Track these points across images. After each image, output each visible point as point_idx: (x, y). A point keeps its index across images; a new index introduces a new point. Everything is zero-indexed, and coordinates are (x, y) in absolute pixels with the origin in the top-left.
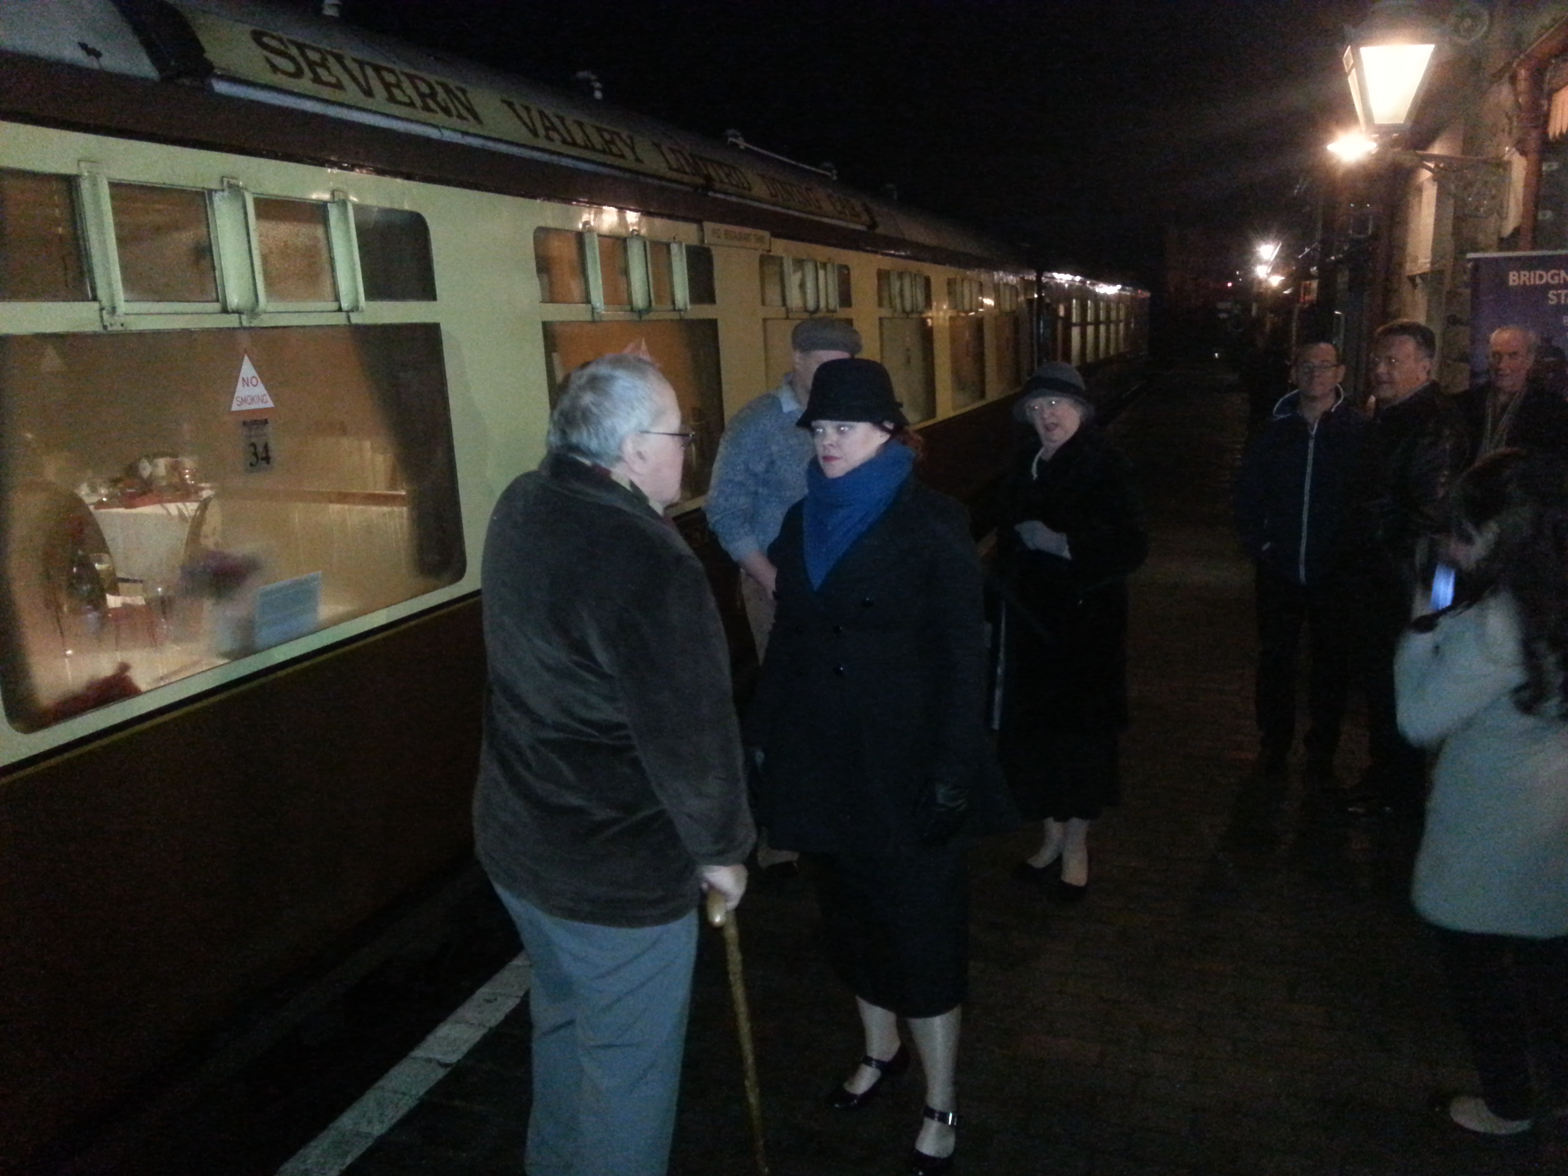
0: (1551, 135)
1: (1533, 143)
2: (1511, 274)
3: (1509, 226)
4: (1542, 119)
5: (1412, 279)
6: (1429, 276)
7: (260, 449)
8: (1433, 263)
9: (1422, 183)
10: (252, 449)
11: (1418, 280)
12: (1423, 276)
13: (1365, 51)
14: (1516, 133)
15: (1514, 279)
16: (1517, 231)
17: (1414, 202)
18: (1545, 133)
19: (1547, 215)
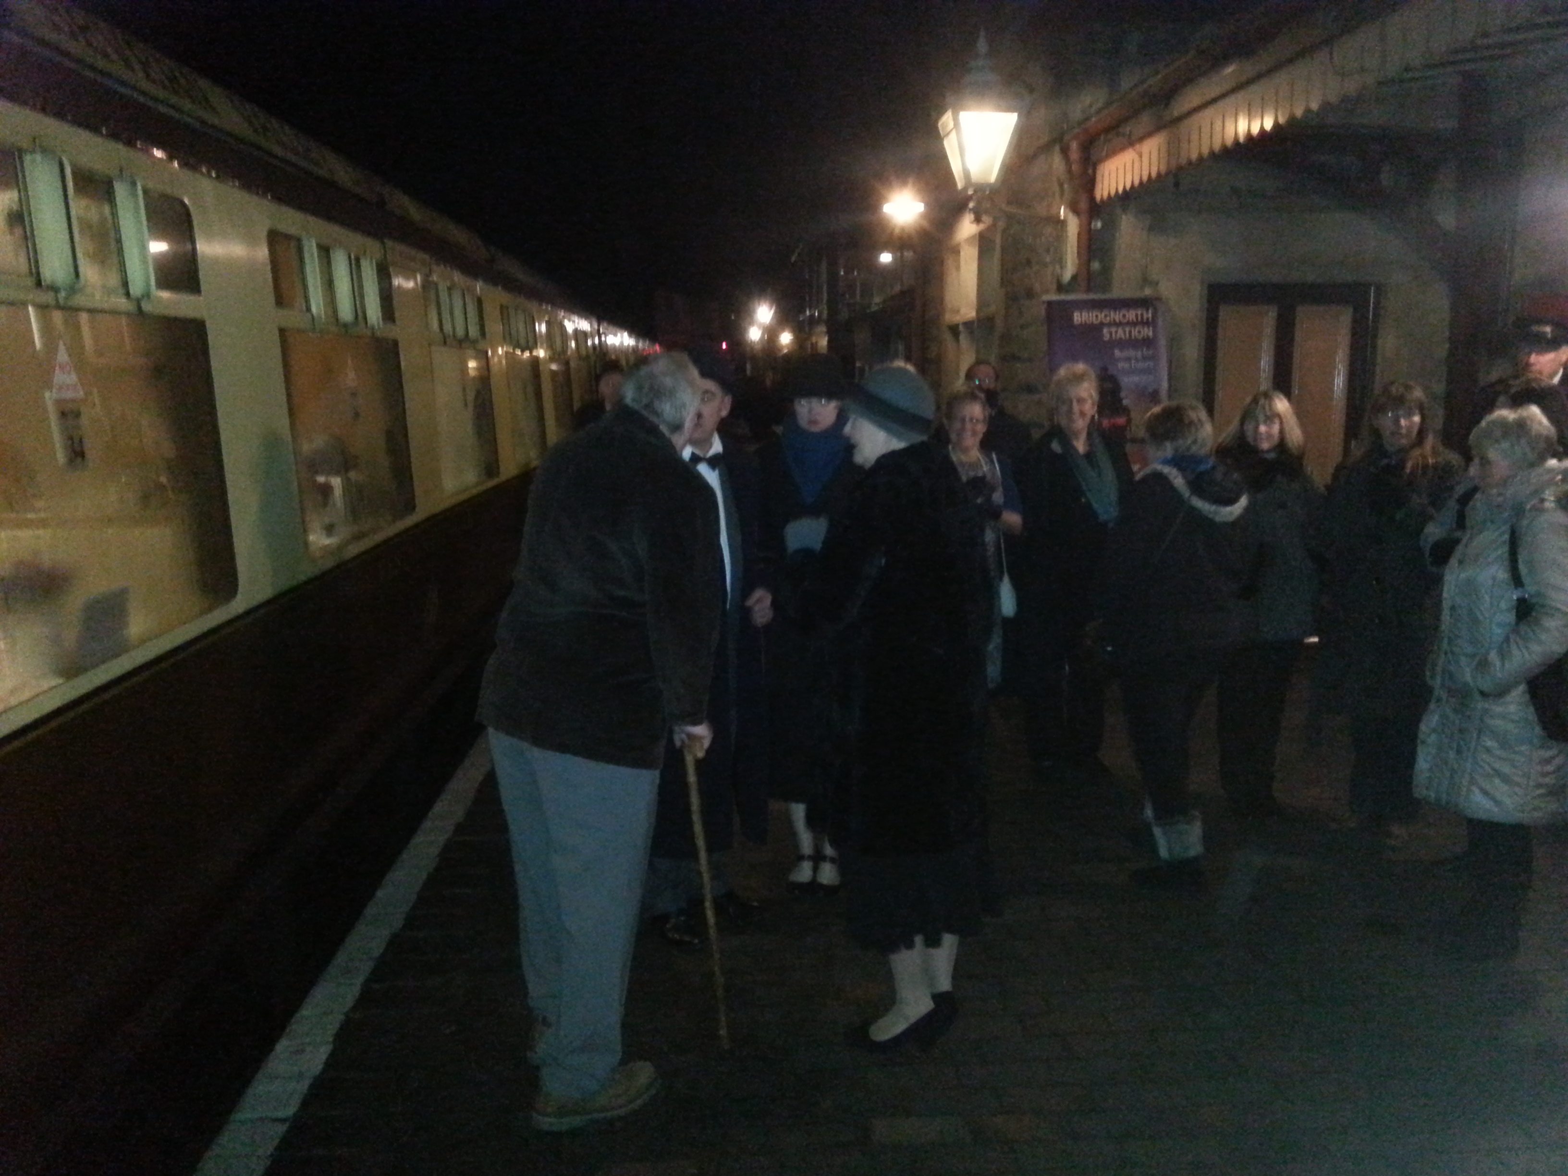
0: (1098, 197)
1: (1083, 205)
2: (1075, 314)
3: (1067, 275)
4: (1090, 183)
5: (954, 330)
6: (976, 324)
7: (76, 441)
8: (978, 311)
9: (959, 245)
10: (70, 442)
11: (961, 328)
12: (968, 324)
13: (965, 116)
14: (1068, 195)
15: (1078, 317)
16: (1074, 278)
17: (950, 262)
18: (1092, 198)
19: (1096, 265)
